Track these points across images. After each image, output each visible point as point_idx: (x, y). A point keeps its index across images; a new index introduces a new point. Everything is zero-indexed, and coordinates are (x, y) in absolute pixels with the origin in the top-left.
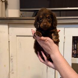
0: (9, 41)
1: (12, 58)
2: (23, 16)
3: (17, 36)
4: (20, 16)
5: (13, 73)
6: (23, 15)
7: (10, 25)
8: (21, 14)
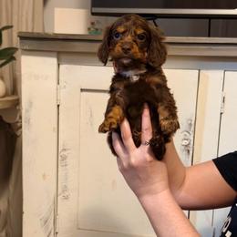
0: (58, 106)
1: (65, 153)
2: (97, 30)
3: (82, 90)
4: (89, 29)
5: (66, 198)
6: (97, 27)
7: (63, 57)
8: (93, 24)
